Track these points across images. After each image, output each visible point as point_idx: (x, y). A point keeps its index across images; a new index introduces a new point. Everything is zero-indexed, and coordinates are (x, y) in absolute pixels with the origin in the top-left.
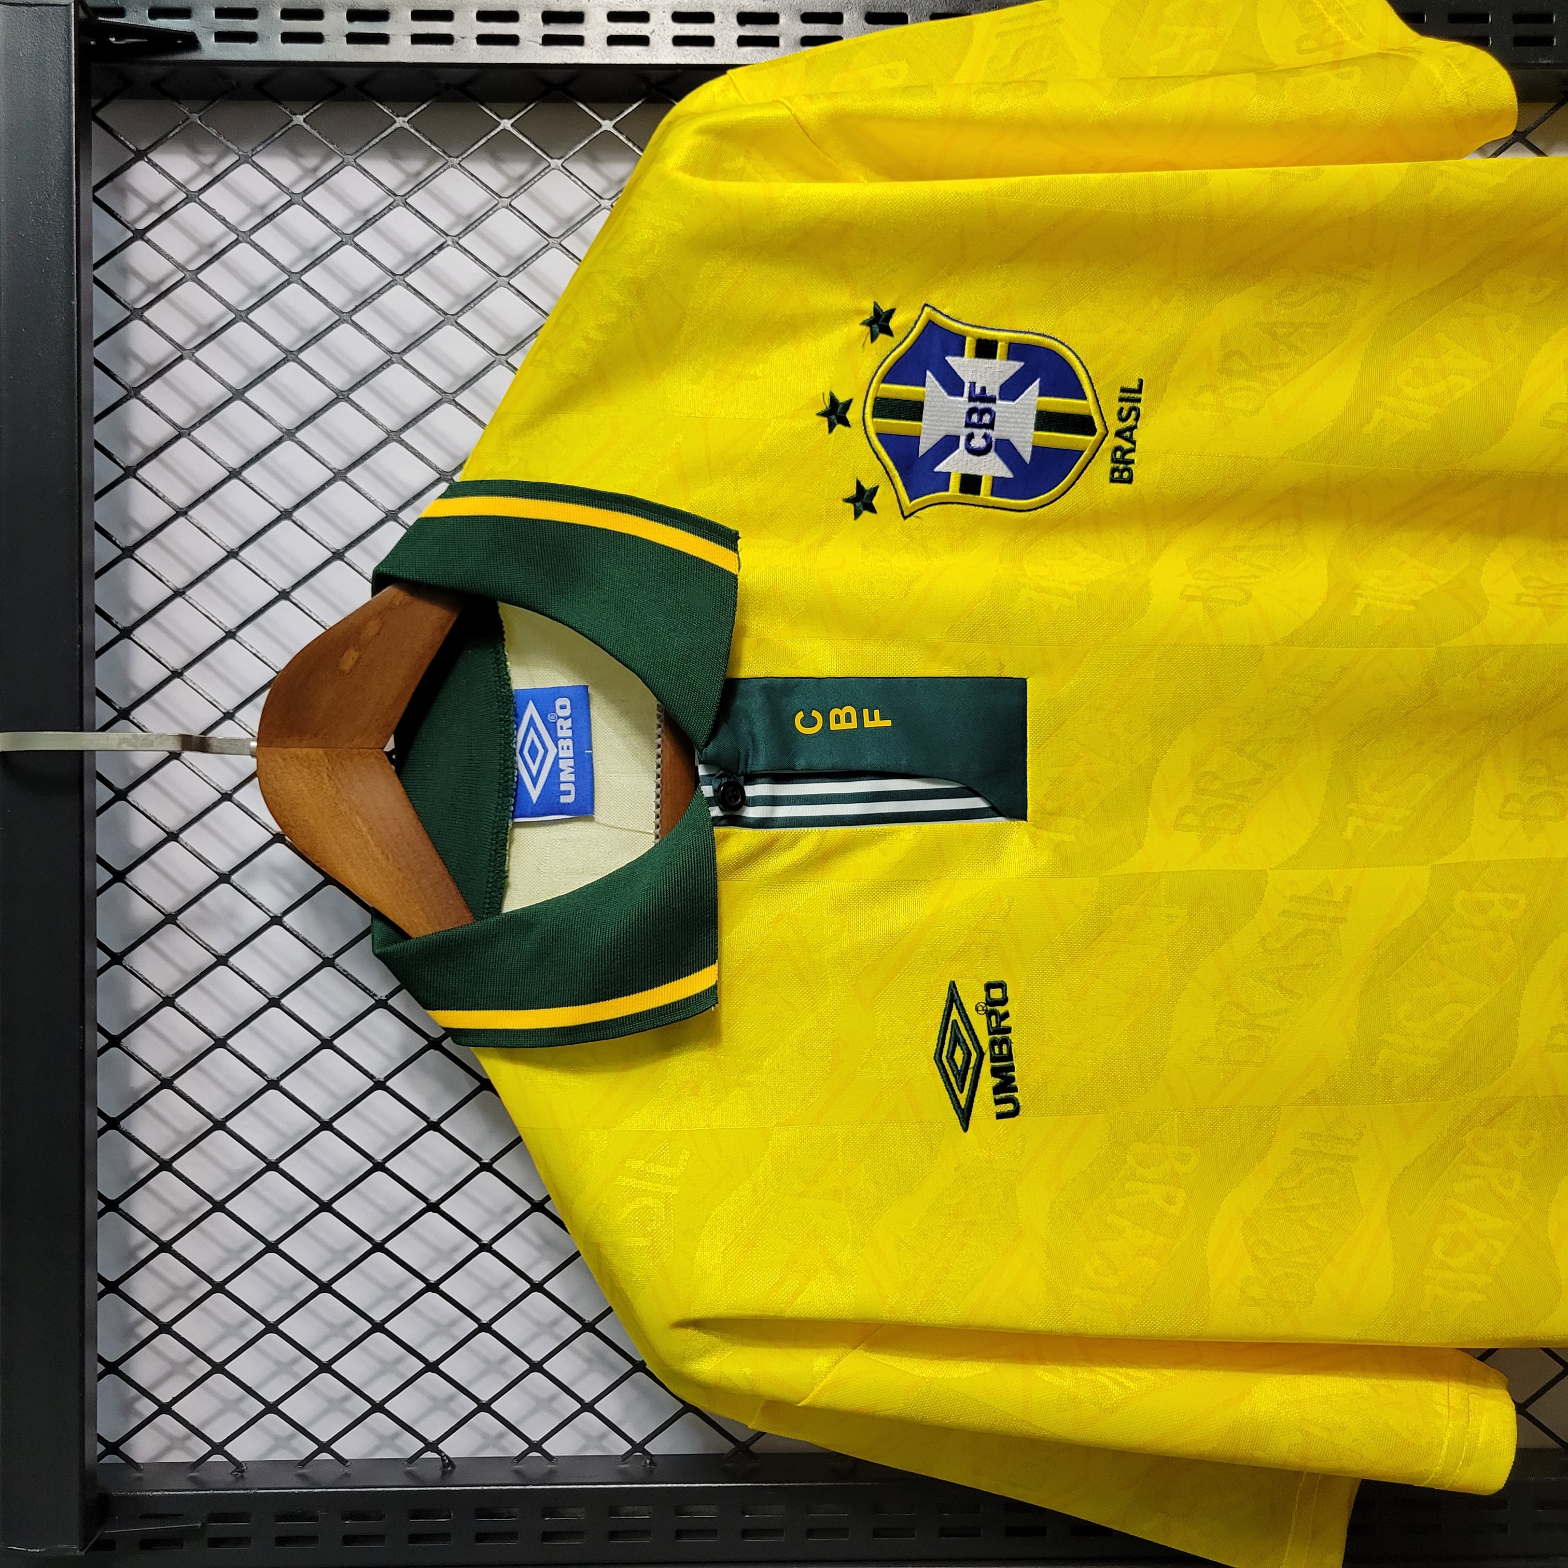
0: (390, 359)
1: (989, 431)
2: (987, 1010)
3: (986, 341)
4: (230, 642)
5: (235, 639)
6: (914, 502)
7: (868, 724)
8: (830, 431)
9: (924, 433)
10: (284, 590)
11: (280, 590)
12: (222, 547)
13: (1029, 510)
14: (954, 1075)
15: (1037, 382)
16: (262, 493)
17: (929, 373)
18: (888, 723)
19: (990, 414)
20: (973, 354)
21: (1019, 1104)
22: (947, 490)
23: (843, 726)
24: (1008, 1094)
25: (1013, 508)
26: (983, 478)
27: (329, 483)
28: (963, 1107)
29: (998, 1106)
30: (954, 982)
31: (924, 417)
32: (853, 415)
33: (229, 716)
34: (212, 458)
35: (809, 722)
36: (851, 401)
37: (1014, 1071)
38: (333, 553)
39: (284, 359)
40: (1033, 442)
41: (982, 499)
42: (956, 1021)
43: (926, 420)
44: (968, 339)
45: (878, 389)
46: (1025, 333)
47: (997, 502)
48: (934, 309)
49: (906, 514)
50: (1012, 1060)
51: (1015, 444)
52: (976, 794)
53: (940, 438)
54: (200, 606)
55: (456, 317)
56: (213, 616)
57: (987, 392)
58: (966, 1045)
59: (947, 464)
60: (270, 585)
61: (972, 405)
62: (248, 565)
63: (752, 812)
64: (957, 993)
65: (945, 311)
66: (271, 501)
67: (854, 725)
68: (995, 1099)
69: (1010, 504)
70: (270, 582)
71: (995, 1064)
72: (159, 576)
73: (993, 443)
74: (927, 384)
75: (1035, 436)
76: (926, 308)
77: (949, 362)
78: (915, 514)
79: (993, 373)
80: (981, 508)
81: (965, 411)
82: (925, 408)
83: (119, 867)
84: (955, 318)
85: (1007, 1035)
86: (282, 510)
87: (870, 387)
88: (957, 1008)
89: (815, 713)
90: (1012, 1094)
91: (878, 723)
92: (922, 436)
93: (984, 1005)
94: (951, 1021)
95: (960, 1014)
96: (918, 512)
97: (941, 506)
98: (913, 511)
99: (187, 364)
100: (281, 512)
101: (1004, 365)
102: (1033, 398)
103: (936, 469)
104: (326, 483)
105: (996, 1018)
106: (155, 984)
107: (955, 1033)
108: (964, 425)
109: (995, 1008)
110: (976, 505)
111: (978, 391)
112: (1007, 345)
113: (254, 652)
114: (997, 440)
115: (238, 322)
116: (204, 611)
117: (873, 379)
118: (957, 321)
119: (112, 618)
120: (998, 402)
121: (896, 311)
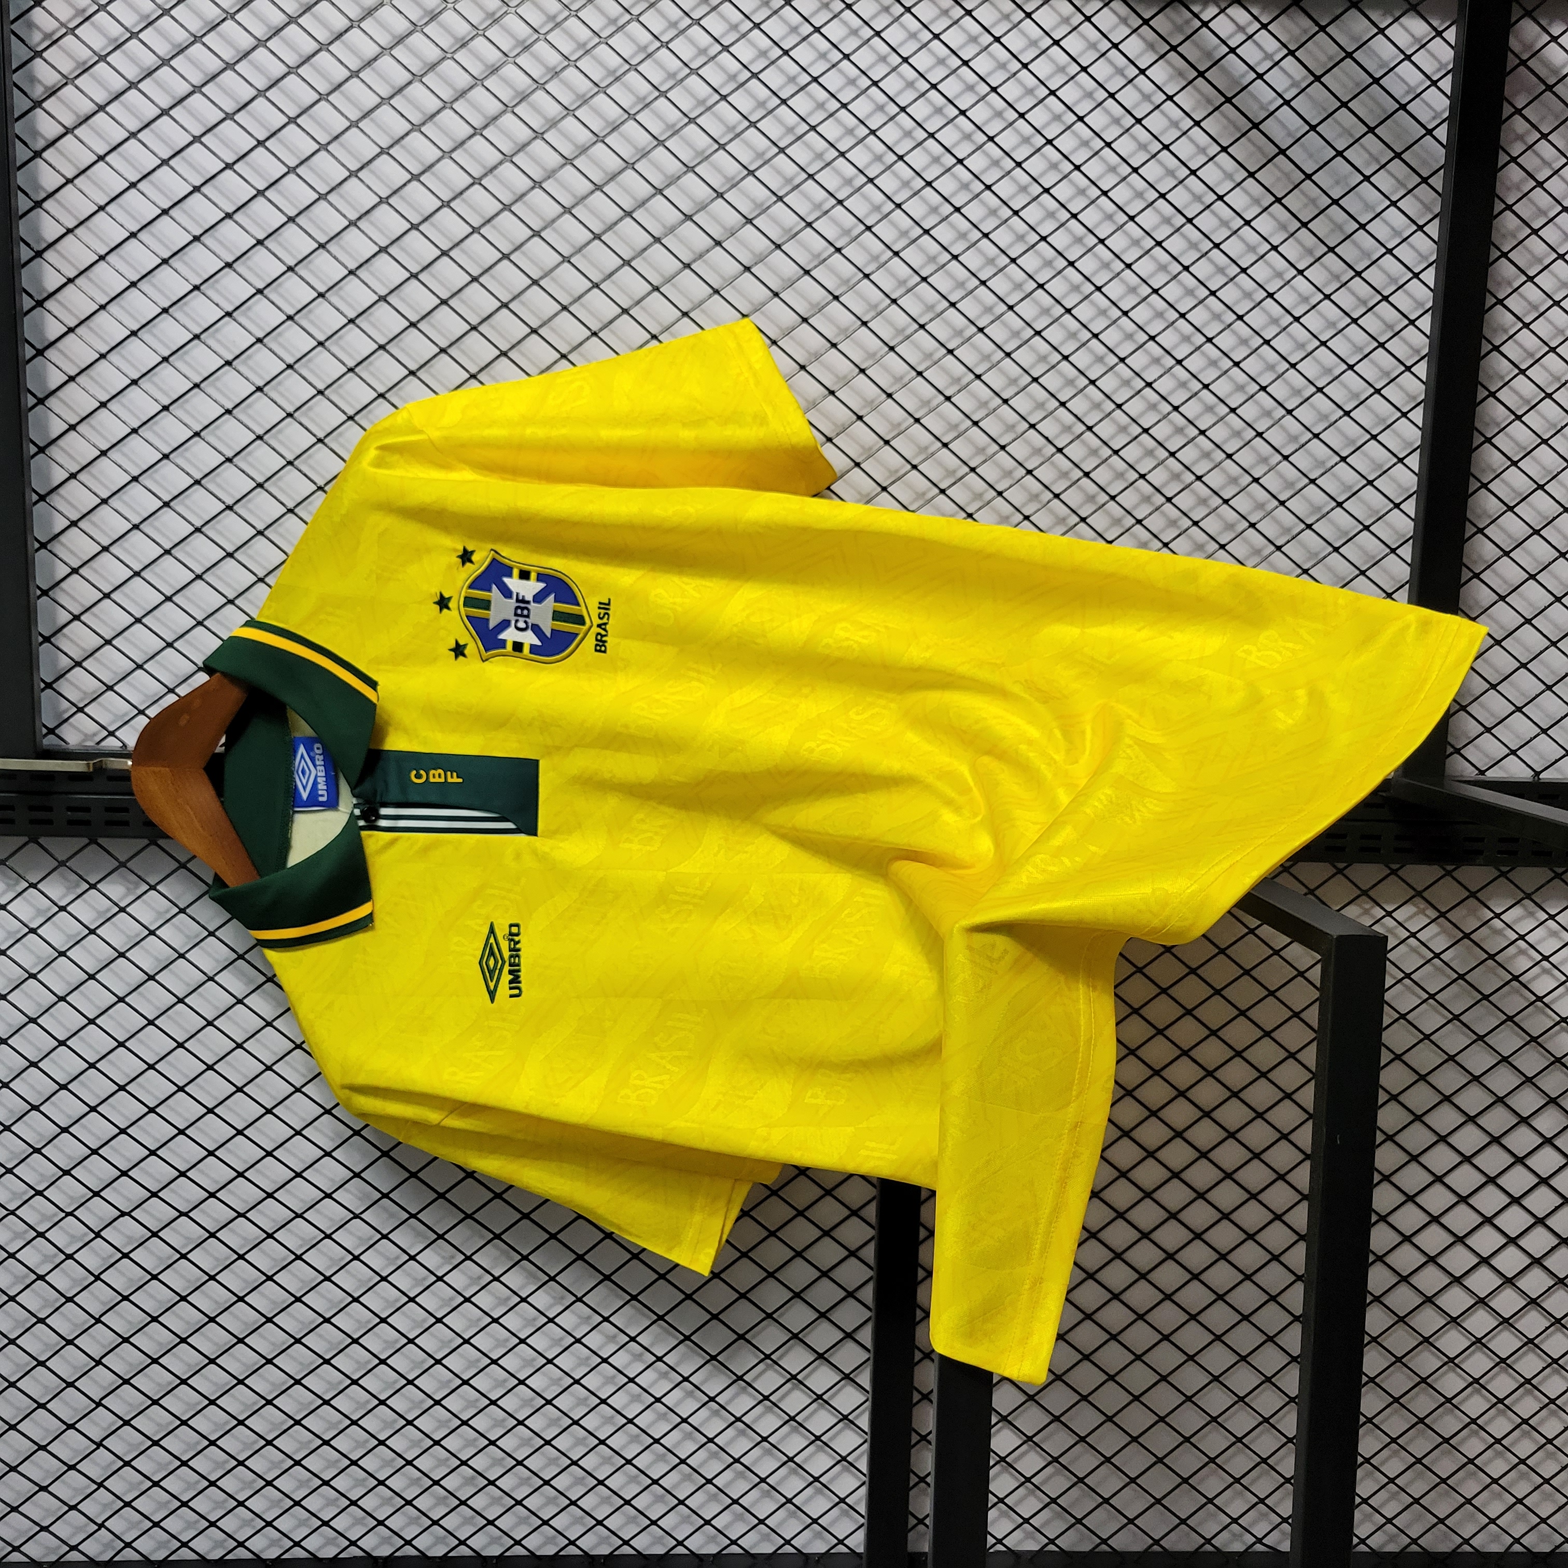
1: (527, 619)
2: (509, 938)
3: (524, 571)
6: (489, 653)
7: (450, 780)
8: (441, 612)
9: (492, 617)
13: (552, 663)
14: (489, 973)
15: (553, 595)
17: (493, 586)
18: (460, 780)
19: (528, 610)
20: (518, 577)
21: (521, 990)
22: (505, 648)
23: (437, 780)
24: (516, 985)
25: (542, 661)
26: (525, 644)
28: (492, 990)
29: (510, 991)
30: (493, 922)
31: (491, 608)
32: (452, 605)
35: (418, 776)
36: (451, 597)
37: (521, 973)
40: (551, 627)
41: (525, 655)
42: (492, 942)
43: (493, 610)
44: (514, 569)
45: (465, 592)
46: (546, 568)
47: (533, 657)
48: (497, 553)
49: (485, 659)
50: (520, 967)
51: (542, 627)
52: (508, 821)
53: (500, 620)
57: (525, 598)
58: (496, 956)
59: (505, 635)
61: (518, 604)
64: (494, 928)
65: (502, 554)
67: (442, 780)
68: (509, 987)
69: (540, 659)
71: (511, 968)
73: (530, 626)
74: (492, 591)
75: (552, 623)
76: (491, 552)
77: (504, 581)
78: (490, 659)
79: (529, 588)
80: (525, 660)
81: (514, 607)
82: (493, 604)
85: (518, 953)
87: (461, 591)
88: (493, 936)
89: (422, 772)
90: (518, 985)
91: (456, 780)
93: (507, 936)
94: (489, 943)
95: (494, 939)
96: (492, 658)
97: (504, 656)
101: (535, 584)
102: (552, 603)
103: (499, 637)
105: (514, 943)
107: (491, 949)
108: (513, 614)
109: (514, 937)
110: (522, 658)
112: (537, 574)
114: (531, 623)
117: (462, 587)
120: (532, 604)
121: (475, 552)
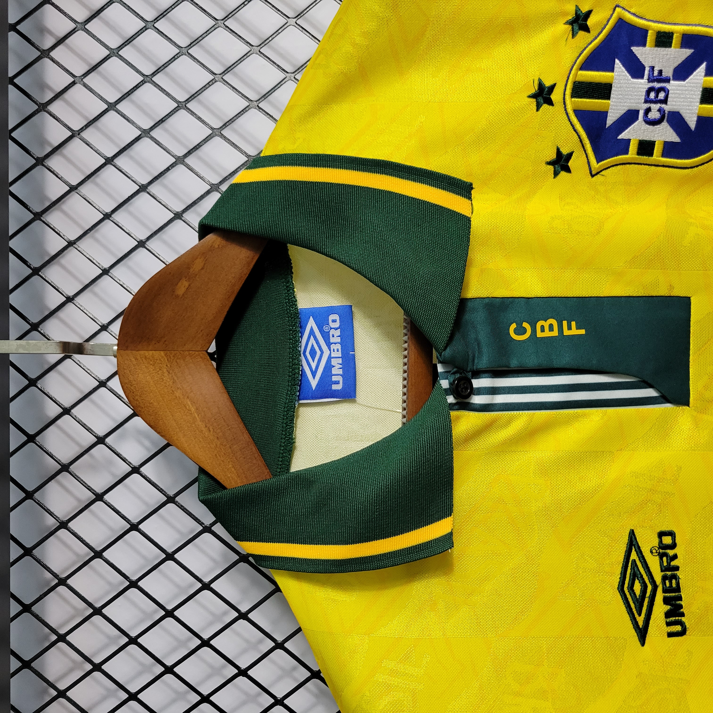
0: (214, 79)
1: (663, 106)
2: (659, 553)
3: (665, 33)
4: (106, 277)
5: (108, 275)
6: (600, 164)
8: (538, 110)
9: (611, 109)
10: (141, 241)
11: (138, 240)
12: (100, 211)
13: (692, 168)
14: (634, 603)
15: (704, 66)
16: (126, 174)
17: (617, 61)
19: (665, 92)
20: (654, 44)
21: (686, 626)
22: (627, 153)
24: (677, 618)
25: (679, 166)
26: (656, 143)
27: (172, 166)
28: (641, 627)
29: (669, 627)
30: (633, 530)
31: (612, 96)
32: (556, 96)
33: (104, 328)
34: (94, 150)
36: (555, 85)
37: (682, 600)
38: (174, 214)
39: (142, 81)
40: (698, 114)
41: (654, 159)
42: (635, 560)
43: (614, 98)
44: (650, 32)
45: (576, 74)
46: (696, 25)
47: (666, 162)
48: (624, 9)
49: (594, 172)
50: (680, 592)
51: (684, 115)
53: (624, 112)
54: (85, 252)
55: (259, 48)
56: (94, 259)
57: (663, 74)
58: (643, 579)
59: (629, 132)
60: (132, 237)
61: (651, 85)
62: (117, 223)
63: (477, 400)
64: (636, 539)
65: (632, 10)
66: (133, 179)
68: (666, 622)
69: (676, 163)
70: (132, 235)
71: (666, 595)
72: (58, 232)
73: (666, 115)
74: (616, 69)
75: (700, 108)
76: (617, 9)
77: (634, 51)
78: (601, 173)
79: (669, 59)
80: (653, 167)
81: (645, 90)
82: (613, 88)
83: (31, 432)
84: (640, 15)
85: (676, 572)
86: (140, 185)
87: (570, 73)
88: (636, 550)
90: (680, 618)
92: (610, 111)
93: (657, 549)
94: (631, 560)
95: (638, 555)
96: (603, 172)
97: (621, 166)
98: (599, 170)
99: (78, 87)
100: (139, 186)
101: (678, 52)
102: (701, 78)
103: (620, 137)
104: (170, 166)
105: (667, 559)
106: (54, 513)
107: (634, 570)
108: (643, 101)
109: (666, 551)
110: (649, 165)
111: (656, 73)
112: (681, 36)
113: (121, 283)
114: (669, 112)
115: (112, 57)
116: (87, 256)
117: (572, 67)
118: (641, 18)
119: (27, 261)
120: (672, 82)
121: (593, 13)
